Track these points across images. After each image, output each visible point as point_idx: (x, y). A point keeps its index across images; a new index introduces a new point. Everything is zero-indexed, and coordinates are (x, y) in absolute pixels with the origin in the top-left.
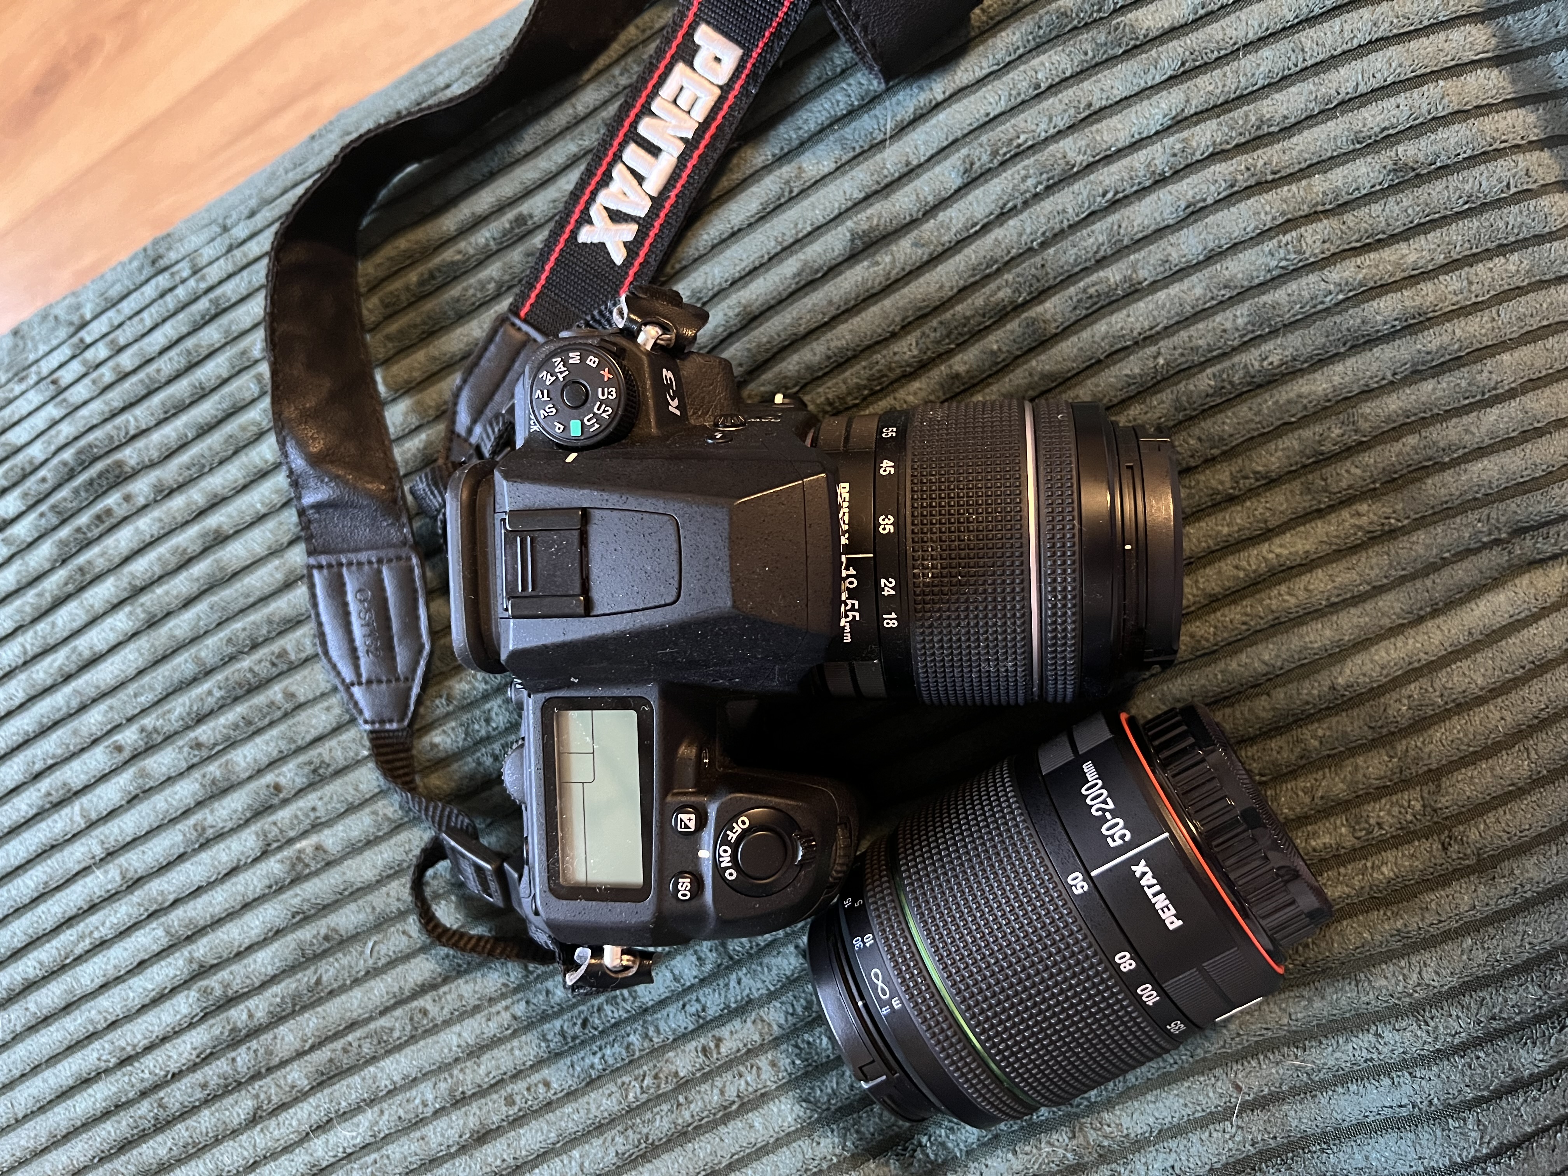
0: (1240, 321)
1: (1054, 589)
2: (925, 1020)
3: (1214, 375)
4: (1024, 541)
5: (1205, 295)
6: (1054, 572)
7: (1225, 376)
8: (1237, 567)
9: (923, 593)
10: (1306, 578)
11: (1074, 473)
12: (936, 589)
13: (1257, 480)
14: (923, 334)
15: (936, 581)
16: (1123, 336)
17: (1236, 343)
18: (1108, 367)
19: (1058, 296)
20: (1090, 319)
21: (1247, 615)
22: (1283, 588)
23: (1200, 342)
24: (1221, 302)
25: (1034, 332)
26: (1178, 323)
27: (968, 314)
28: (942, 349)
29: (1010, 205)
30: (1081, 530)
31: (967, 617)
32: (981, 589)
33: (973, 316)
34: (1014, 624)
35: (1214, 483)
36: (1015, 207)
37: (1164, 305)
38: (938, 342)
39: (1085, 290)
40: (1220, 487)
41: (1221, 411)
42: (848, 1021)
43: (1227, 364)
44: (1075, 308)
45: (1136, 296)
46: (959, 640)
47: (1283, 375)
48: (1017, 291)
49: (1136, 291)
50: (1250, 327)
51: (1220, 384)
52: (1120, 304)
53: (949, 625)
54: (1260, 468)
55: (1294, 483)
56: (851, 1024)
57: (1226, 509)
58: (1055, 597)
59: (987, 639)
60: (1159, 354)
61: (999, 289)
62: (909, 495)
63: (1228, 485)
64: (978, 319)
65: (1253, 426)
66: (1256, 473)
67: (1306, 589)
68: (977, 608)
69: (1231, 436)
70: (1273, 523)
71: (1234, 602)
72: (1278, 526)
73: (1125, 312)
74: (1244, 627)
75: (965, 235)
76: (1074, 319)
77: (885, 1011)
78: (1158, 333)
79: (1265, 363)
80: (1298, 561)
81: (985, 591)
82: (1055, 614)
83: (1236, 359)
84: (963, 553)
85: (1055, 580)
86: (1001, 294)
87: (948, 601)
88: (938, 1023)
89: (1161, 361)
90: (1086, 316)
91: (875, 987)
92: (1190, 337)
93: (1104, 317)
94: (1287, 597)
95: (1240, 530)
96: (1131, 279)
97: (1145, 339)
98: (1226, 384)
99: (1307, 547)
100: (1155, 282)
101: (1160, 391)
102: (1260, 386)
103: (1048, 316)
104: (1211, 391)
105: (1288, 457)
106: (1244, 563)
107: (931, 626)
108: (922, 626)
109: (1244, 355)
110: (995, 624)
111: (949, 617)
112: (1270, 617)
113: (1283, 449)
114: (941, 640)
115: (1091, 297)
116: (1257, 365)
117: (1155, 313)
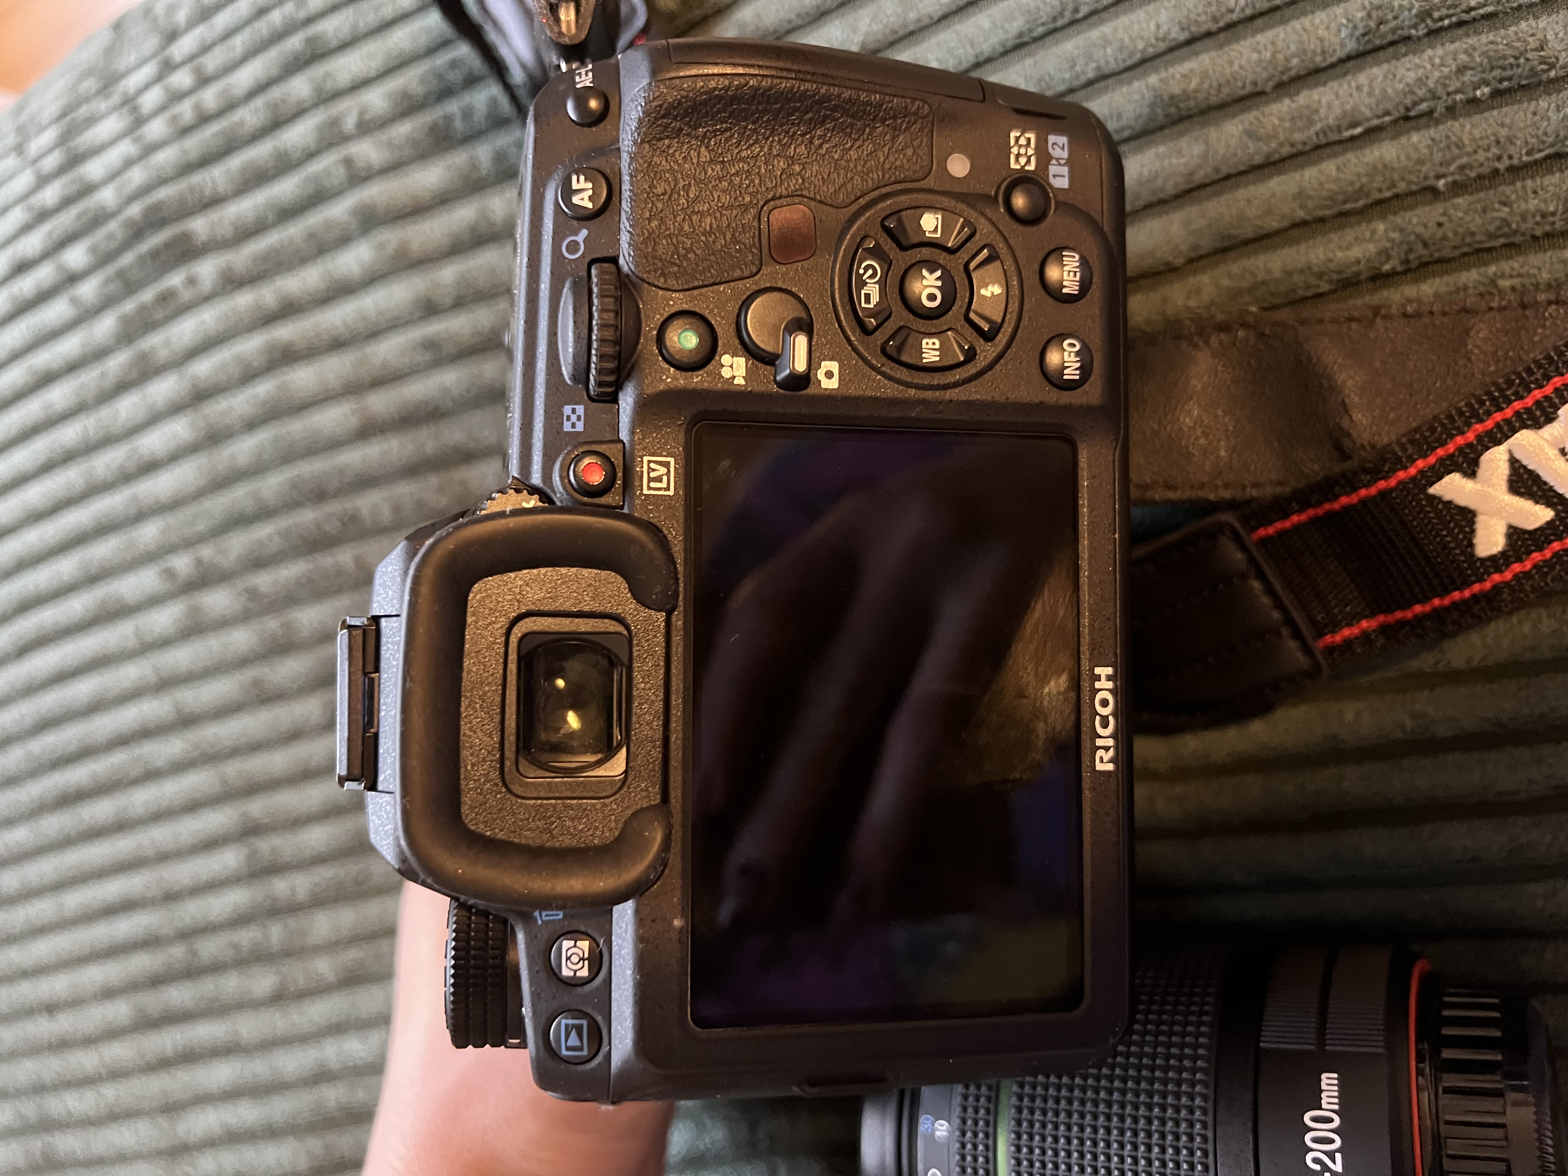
29: (1424, 106)
36: (1430, 112)
75: (1334, 137)
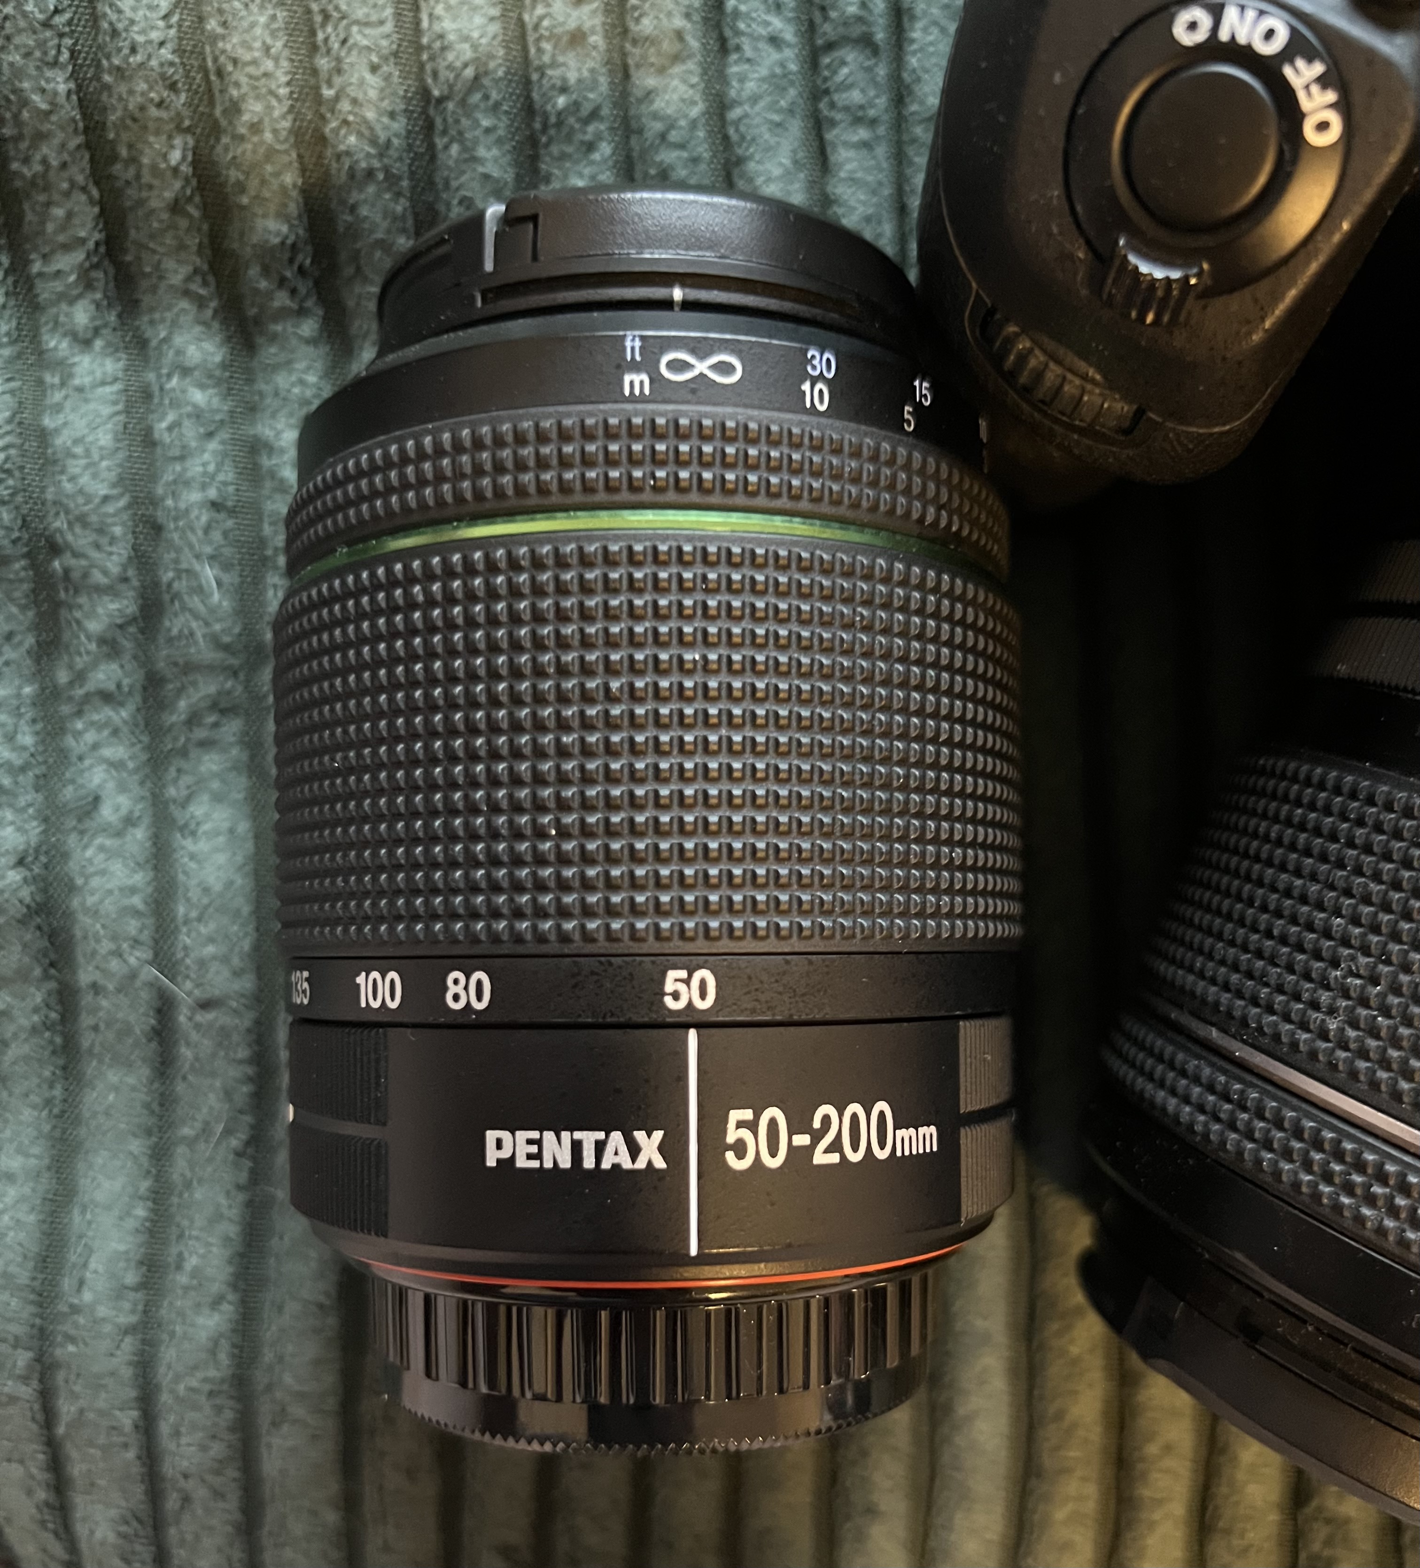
2: (564, 436)
42: (653, 242)
56: (641, 247)
77: (632, 343)
88: (542, 464)
91: (701, 349)
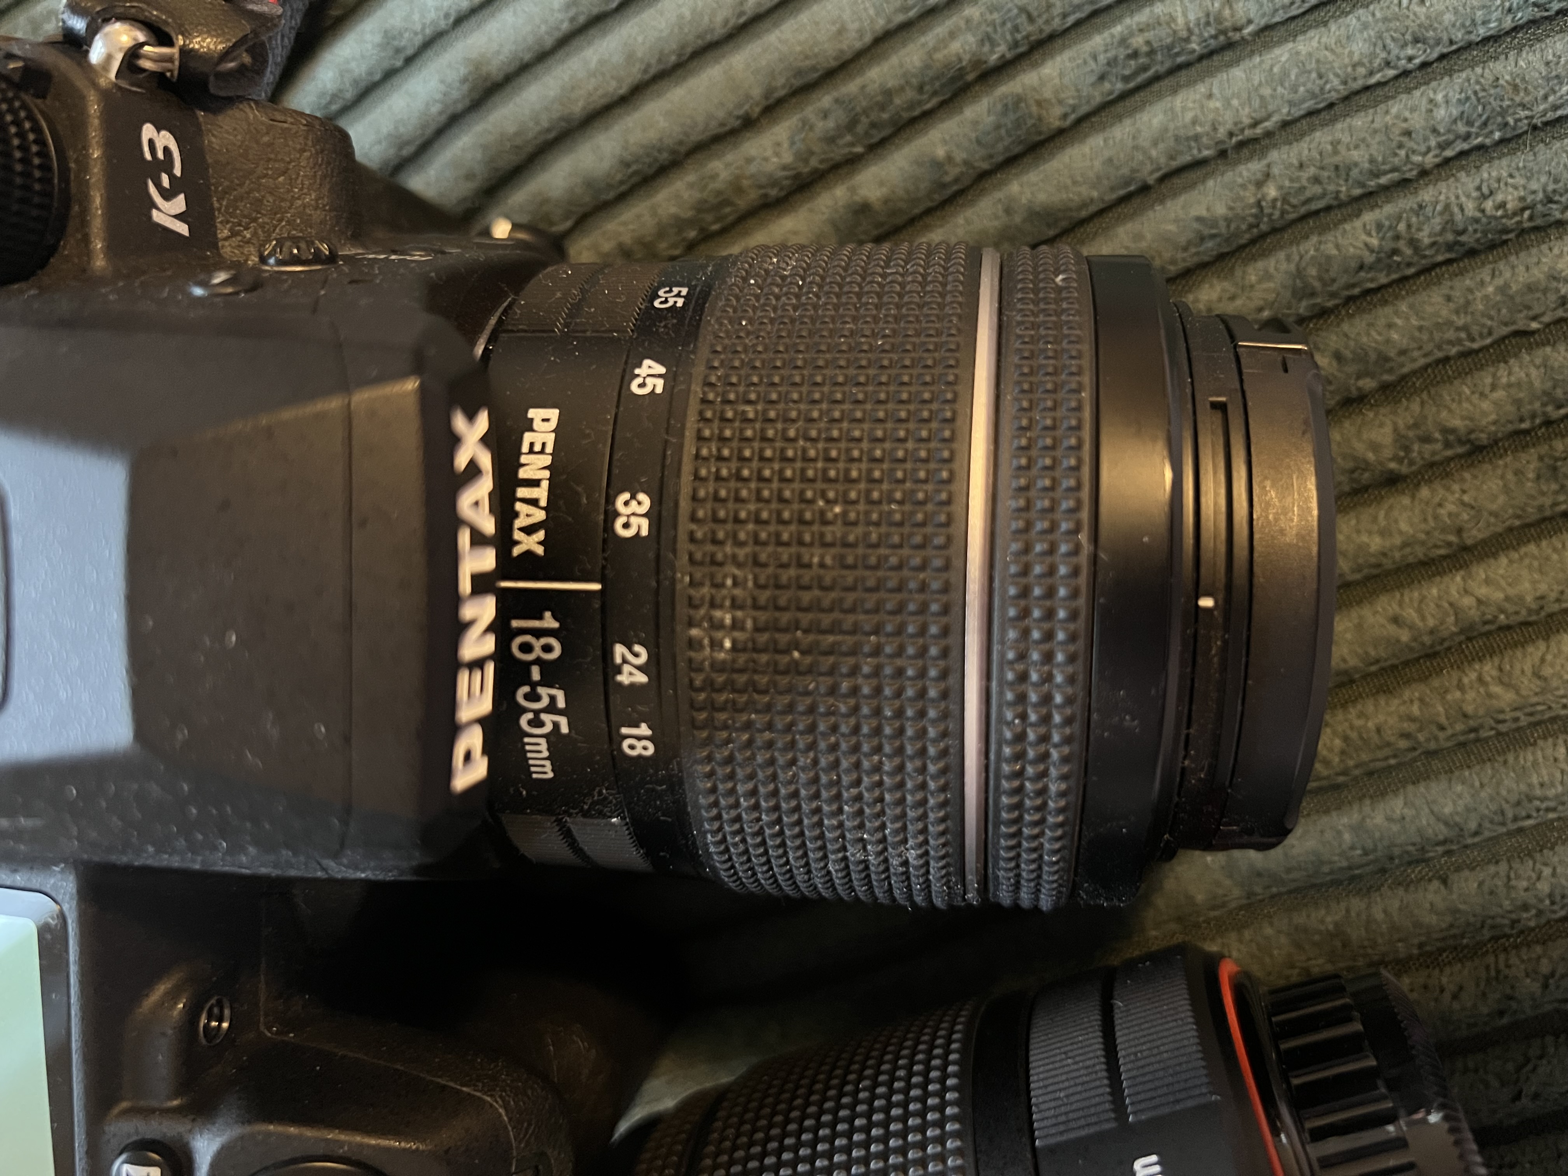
0: (1441, 113)
1: (1022, 698)
3: (1379, 226)
4: (953, 577)
5: (1373, 55)
6: (1022, 656)
7: (1402, 227)
8: (1396, 620)
9: (710, 685)
10: (1536, 651)
11: (1087, 414)
12: (742, 679)
13: (1447, 445)
14: (804, 122)
15: (742, 659)
16: (1197, 138)
17: (1430, 160)
18: (1162, 201)
19: (1067, 54)
20: (1129, 103)
21: (1412, 719)
22: (1489, 669)
23: (1355, 155)
24: (1406, 73)
25: (1018, 124)
26: (1311, 114)
27: (891, 83)
28: (839, 153)
30: (1094, 559)
31: (812, 746)
32: (845, 686)
33: (902, 89)
34: (923, 770)
35: (1359, 447)
37: (1285, 73)
38: (830, 140)
39: (1123, 41)
40: (1371, 456)
41: (1385, 302)
43: (1405, 203)
44: (1102, 78)
45: (1228, 55)
46: (795, 794)
47: (1522, 232)
48: (987, 39)
49: (1230, 45)
50: (1461, 128)
51: (1389, 245)
52: (1193, 71)
53: (772, 762)
54: (1457, 423)
55: (1524, 457)
57: (1380, 500)
58: (1023, 717)
59: (859, 798)
60: (1268, 175)
61: (952, 35)
62: (690, 449)
63: (1387, 453)
64: (910, 94)
65: (1450, 335)
66: (1446, 431)
67: (1537, 675)
68: (834, 729)
69: (1403, 352)
70: (1475, 534)
71: (1386, 690)
72: (1484, 542)
73: (1202, 88)
74: (1403, 744)
76: (1098, 99)
78: (1269, 134)
79: (1489, 205)
80: (1523, 615)
81: (855, 691)
82: (1020, 756)
83: (1427, 195)
84: (806, 597)
85: (1023, 677)
86: (955, 46)
87: (768, 708)
89: (1272, 192)
90: (1124, 96)
92: (1335, 144)
93: (1160, 96)
94: (1496, 689)
95: (1405, 545)
96: (1219, 20)
97: (1241, 145)
98: (1402, 245)
99: (1543, 588)
100: (1268, 28)
101: (1265, 254)
102: (1472, 253)
103: (1048, 94)
104: (1369, 258)
105: (1518, 403)
106: (1410, 614)
107: (729, 760)
108: (709, 758)
109: (1442, 186)
110: (877, 768)
111: (770, 745)
112: (1459, 727)
113: (1509, 385)
114: (754, 792)
115: (1135, 55)
116: (1470, 208)
117: (1266, 91)
